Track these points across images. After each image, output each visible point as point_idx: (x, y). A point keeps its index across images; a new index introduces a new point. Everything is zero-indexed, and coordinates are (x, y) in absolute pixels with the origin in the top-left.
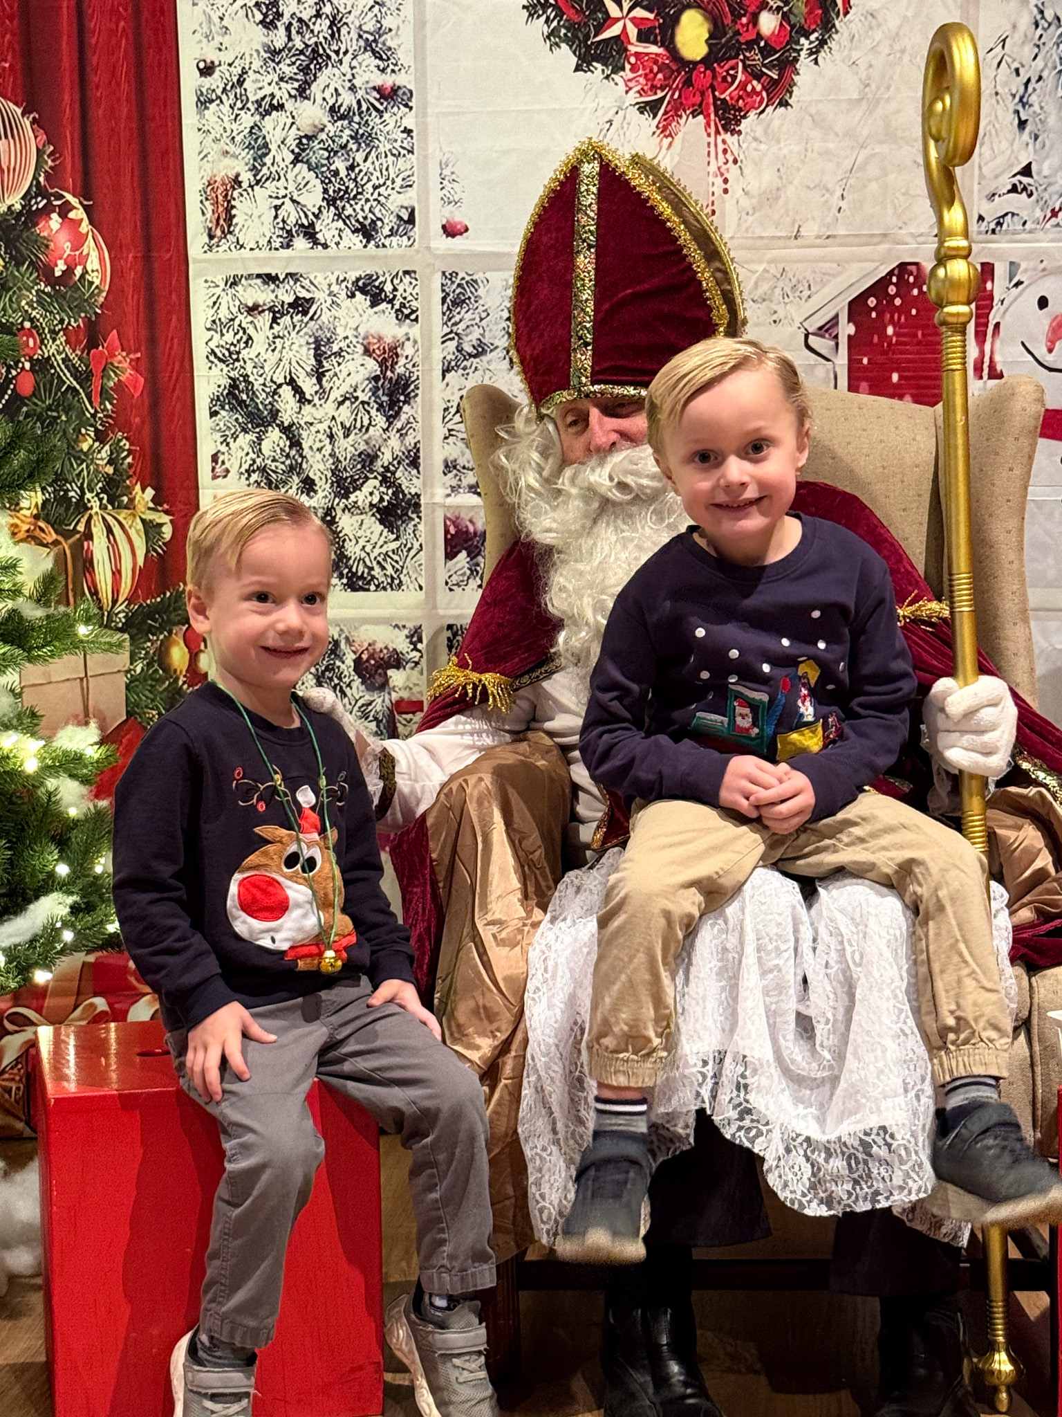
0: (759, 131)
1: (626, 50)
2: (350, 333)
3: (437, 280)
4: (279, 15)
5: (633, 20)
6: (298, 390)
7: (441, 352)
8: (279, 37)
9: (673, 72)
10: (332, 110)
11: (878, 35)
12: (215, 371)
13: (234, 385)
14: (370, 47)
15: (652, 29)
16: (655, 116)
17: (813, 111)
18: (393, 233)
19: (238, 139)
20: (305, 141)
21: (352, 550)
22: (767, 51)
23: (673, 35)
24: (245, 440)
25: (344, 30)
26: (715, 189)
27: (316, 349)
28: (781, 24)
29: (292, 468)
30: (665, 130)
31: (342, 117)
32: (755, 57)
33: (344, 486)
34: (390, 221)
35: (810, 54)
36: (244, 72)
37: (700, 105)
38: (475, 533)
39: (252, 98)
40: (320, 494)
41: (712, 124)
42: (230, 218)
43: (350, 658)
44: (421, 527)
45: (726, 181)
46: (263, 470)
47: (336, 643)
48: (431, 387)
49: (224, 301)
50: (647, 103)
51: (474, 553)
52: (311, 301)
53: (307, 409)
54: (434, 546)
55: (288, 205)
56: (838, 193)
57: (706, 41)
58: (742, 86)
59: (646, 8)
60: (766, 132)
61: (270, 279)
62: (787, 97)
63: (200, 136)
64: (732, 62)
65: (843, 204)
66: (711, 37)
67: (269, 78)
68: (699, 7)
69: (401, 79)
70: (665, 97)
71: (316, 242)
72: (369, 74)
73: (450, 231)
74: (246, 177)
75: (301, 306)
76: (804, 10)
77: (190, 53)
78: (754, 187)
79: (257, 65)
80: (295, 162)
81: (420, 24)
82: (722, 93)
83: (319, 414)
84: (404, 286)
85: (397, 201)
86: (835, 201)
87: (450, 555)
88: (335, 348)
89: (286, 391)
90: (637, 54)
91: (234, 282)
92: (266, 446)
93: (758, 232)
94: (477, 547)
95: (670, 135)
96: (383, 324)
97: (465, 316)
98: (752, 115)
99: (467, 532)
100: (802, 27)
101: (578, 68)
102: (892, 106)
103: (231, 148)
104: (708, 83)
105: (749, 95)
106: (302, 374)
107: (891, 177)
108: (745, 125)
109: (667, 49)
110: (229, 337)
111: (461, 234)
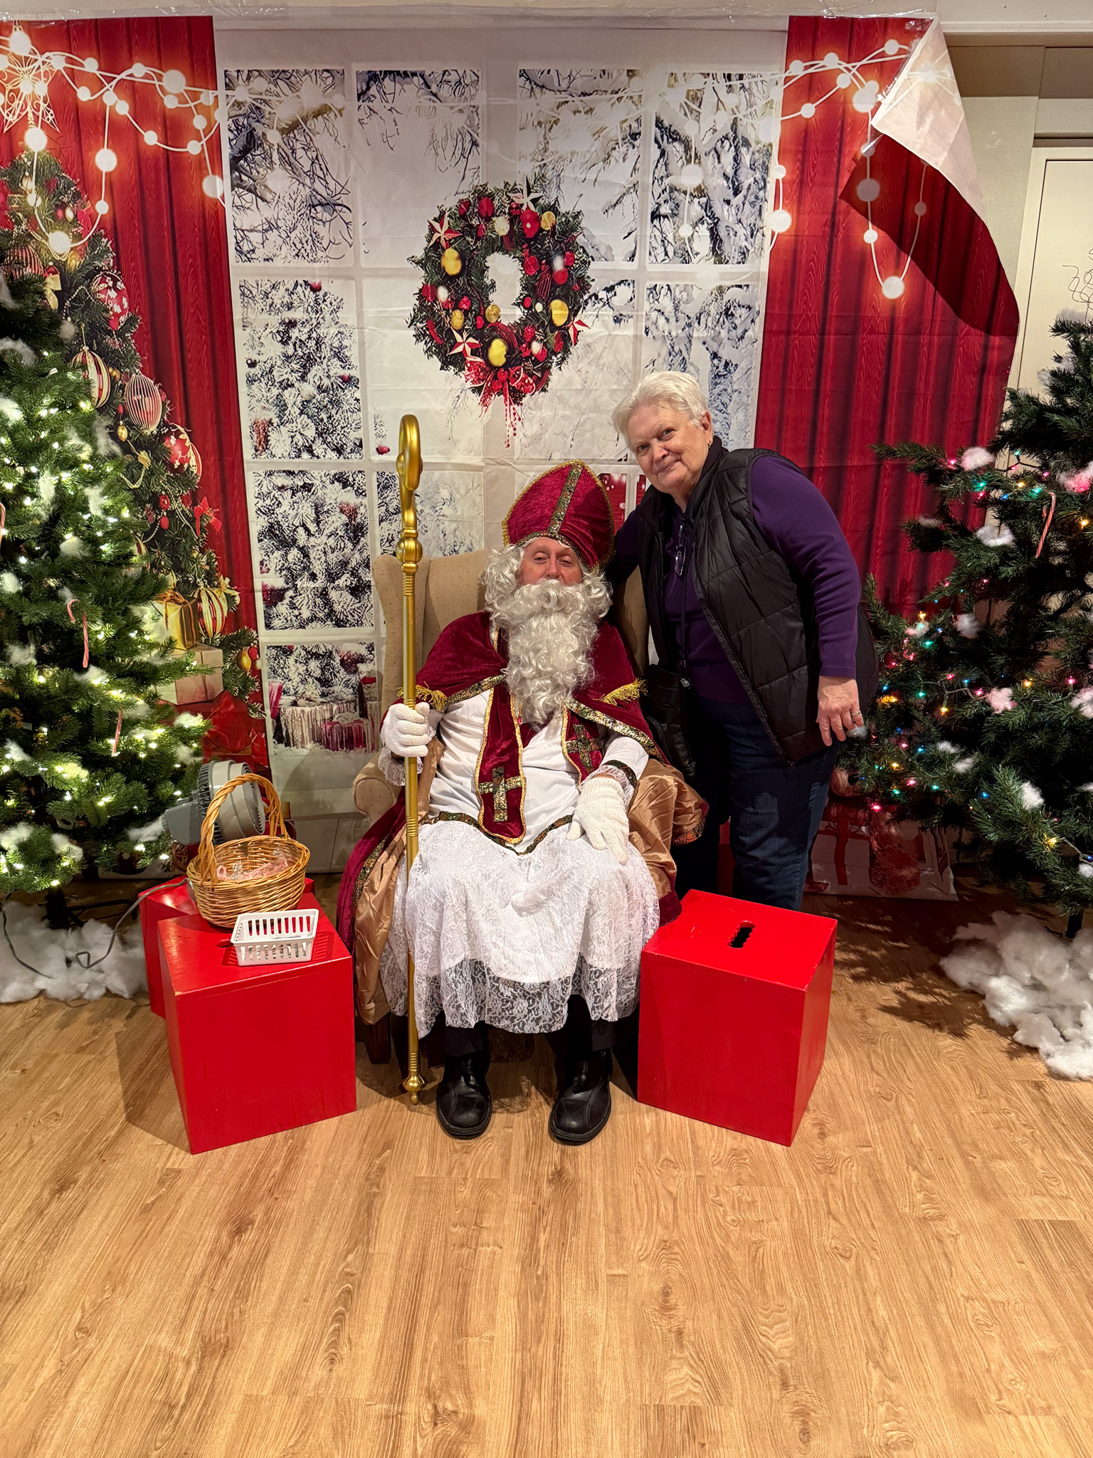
0: (532, 404)
1: (465, 360)
2: (332, 501)
3: (375, 476)
4: (290, 338)
5: (470, 345)
6: (307, 529)
7: (378, 512)
8: (290, 350)
9: (488, 372)
10: (319, 387)
11: (591, 356)
12: (261, 519)
13: (271, 526)
14: (336, 355)
15: (478, 349)
16: (479, 396)
17: (558, 394)
18: (352, 451)
19: (271, 401)
20: (306, 403)
21: (337, 608)
22: (536, 362)
23: (488, 353)
24: (278, 554)
25: (323, 346)
26: (509, 432)
27: (316, 509)
28: (543, 349)
29: (304, 568)
30: (484, 403)
31: (324, 391)
32: (529, 364)
33: (332, 577)
34: (350, 446)
35: (558, 365)
36: (272, 367)
37: (502, 390)
39: (277, 380)
40: (320, 581)
41: (508, 399)
42: (267, 441)
43: (338, 659)
44: (371, 596)
45: (515, 429)
46: (289, 569)
47: (331, 653)
48: (374, 527)
49: (265, 483)
50: (476, 387)
52: (312, 485)
53: (312, 539)
54: (378, 606)
55: (298, 436)
56: (571, 437)
57: (504, 356)
58: (523, 380)
59: (474, 337)
60: (535, 404)
61: (290, 473)
62: (546, 386)
63: (248, 398)
64: (518, 367)
65: (573, 443)
66: (508, 353)
67: (285, 370)
68: (501, 338)
69: (353, 373)
70: (484, 385)
71: (313, 455)
72: (337, 369)
73: (381, 451)
74: (276, 421)
75: (307, 487)
76: (555, 341)
77: (242, 354)
78: (529, 433)
79: (279, 363)
80: (301, 413)
81: (362, 344)
82: (513, 384)
83: (318, 541)
84: (359, 478)
85: (353, 435)
86: (569, 441)
88: (325, 509)
89: (301, 530)
90: (471, 362)
91: (270, 474)
92: (290, 557)
93: (531, 456)
95: (487, 403)
96: (349, 497)
97: (390, 494)
98: (528, 395)
100: (553, 351)
101: (442, 368)
102: (598, 393)
103: (267, 405)
104: (505, 378)
105: (527, 385)
106: (309, 521)
107: (597, 431)
108: (524, 401)
109: (485, 359)
110: (268, 502)
111: (386, 452)
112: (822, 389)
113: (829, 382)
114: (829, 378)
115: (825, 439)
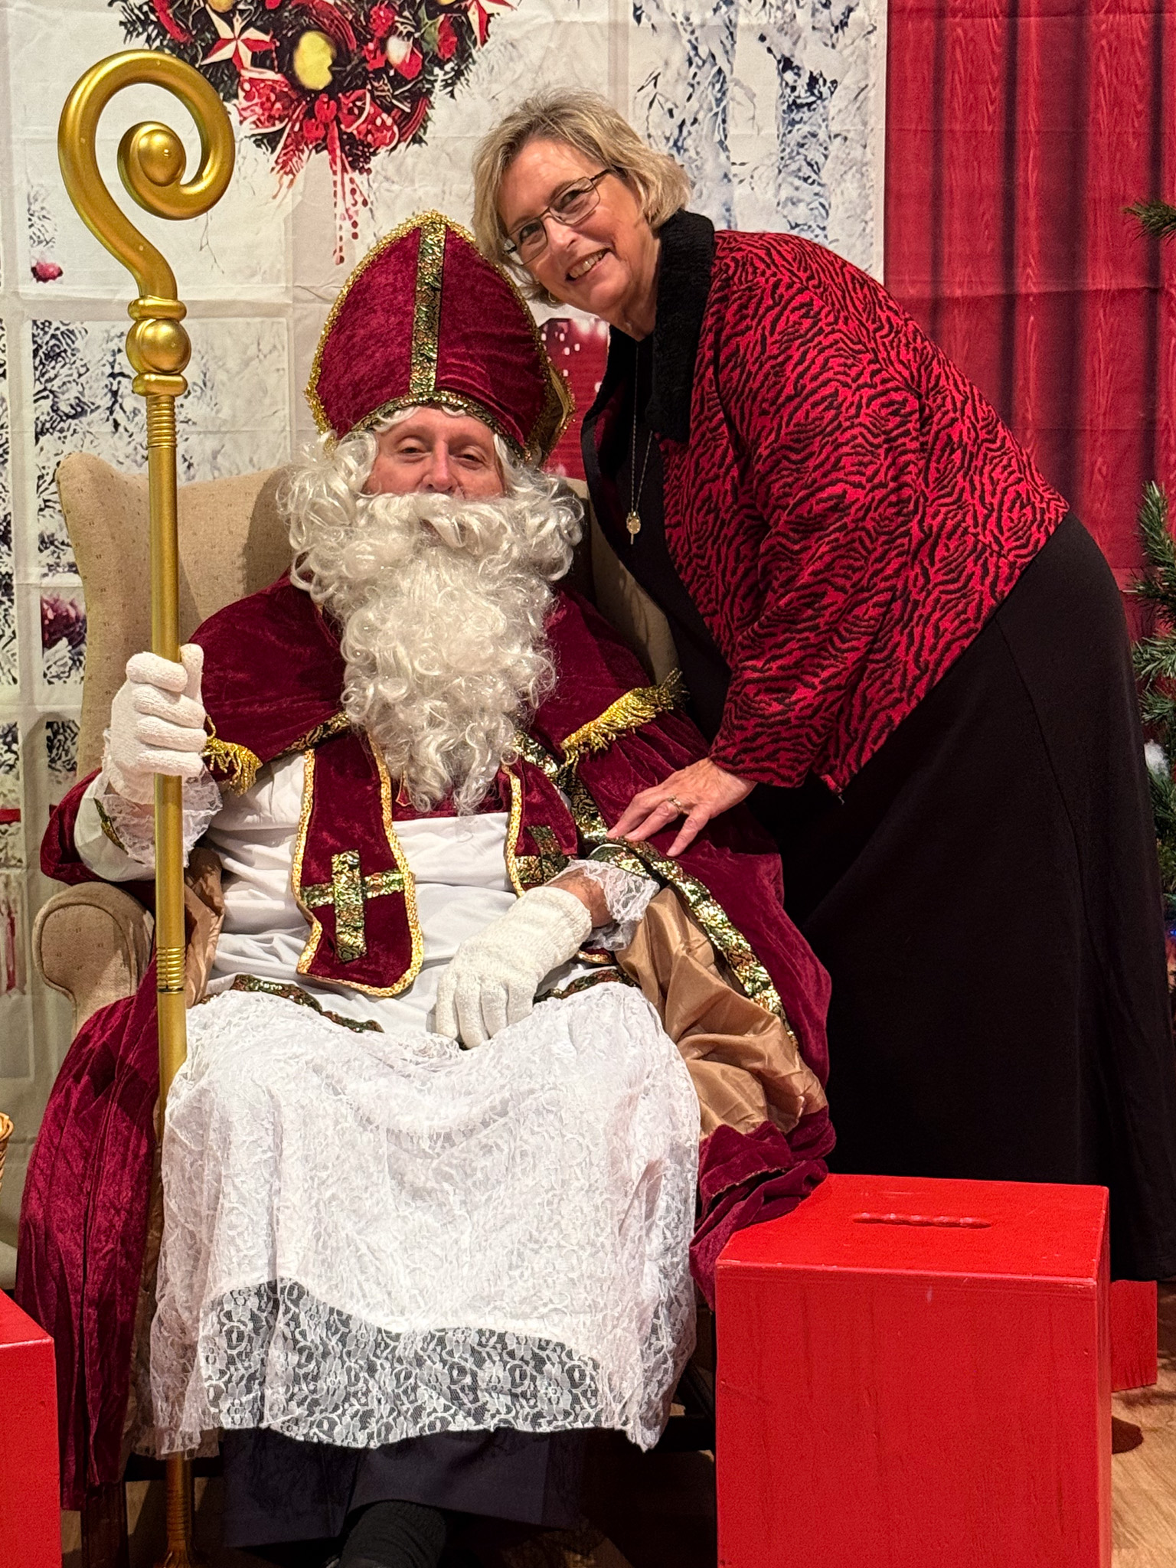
0: (391, 171)
1: (239, 75)
3: (27, 330)
5: (246, 42)
7: (33, 412)
9: (292, 102)
11: (519, 67)
15: (266, 54)
16: (273, 151)
17: (450, 149)
22: (397, 81)
23: (291, 60)
26: (342, 233)
28: (412, 52)
30: (285, 166)
32: (384, 86)
35: (446, 85)
37: (324, 139)
38: (77, 618)
41: (338, 161)
44: (13, 612)
45: (355, 224)
48: (23, 453)
50: (264, 135)
51: (77, 640)
54: (29, 633)
57: (330, 68)
58: (371, 120)
59: (259, 28)
60: (398, 171)
62: (421, 133)
64: (361, 92)
66: (335, 63)
68: (320, 29)
70: (283, 129)
73: (42, 274)
76: (438, 37)
82: (348, 126)
87: (48, 643)
90: (251, 81)
94: (79, 634)
95: (291, 172)
97: (60, 371)
98: (383, 151)
99: (68, 616)
100: (435, 56)
104: (330, 114)
105: (379, 129)
108: (374, 163)
109: (285, 75)
111: (54, 278)
112: (1020, 128)
113: (1033, 114)
114: (1032, 107)
115: (1034, 234)
